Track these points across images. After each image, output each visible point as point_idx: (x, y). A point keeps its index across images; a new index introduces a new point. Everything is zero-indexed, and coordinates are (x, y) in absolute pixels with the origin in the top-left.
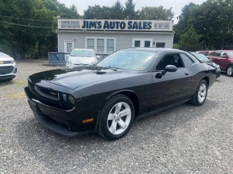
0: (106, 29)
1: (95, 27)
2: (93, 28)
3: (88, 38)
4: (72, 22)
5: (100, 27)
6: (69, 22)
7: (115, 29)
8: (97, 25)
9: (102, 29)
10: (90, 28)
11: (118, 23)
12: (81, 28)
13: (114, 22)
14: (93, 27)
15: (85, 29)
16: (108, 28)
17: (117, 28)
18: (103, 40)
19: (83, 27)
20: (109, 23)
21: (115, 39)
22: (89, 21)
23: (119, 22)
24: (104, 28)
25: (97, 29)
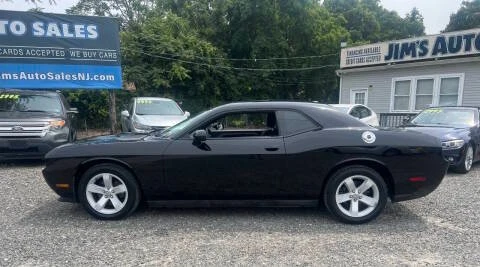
0: (439, 55)
1: (414, 55)
2: (408, 58)
3: (398, 79)
4: (366, 51)
5: (425, 51)
6: (360, 52)
7: (462, 52)
8: (418, 50)
9: (429, 56)
10: (402, 57)
11: (468, 38)
12: (383, 61)
13: (459, 38)
14: (408, 54)
15: (392, 60)
16: (444, 52)
17: (468, 48)
18: (432, 80)
19: (387, 58)
20: (447, 40)
21: (462, 76)
22: (401, 42)
23: (473, 36)
24: (434, 53)
25: (418, 58)
